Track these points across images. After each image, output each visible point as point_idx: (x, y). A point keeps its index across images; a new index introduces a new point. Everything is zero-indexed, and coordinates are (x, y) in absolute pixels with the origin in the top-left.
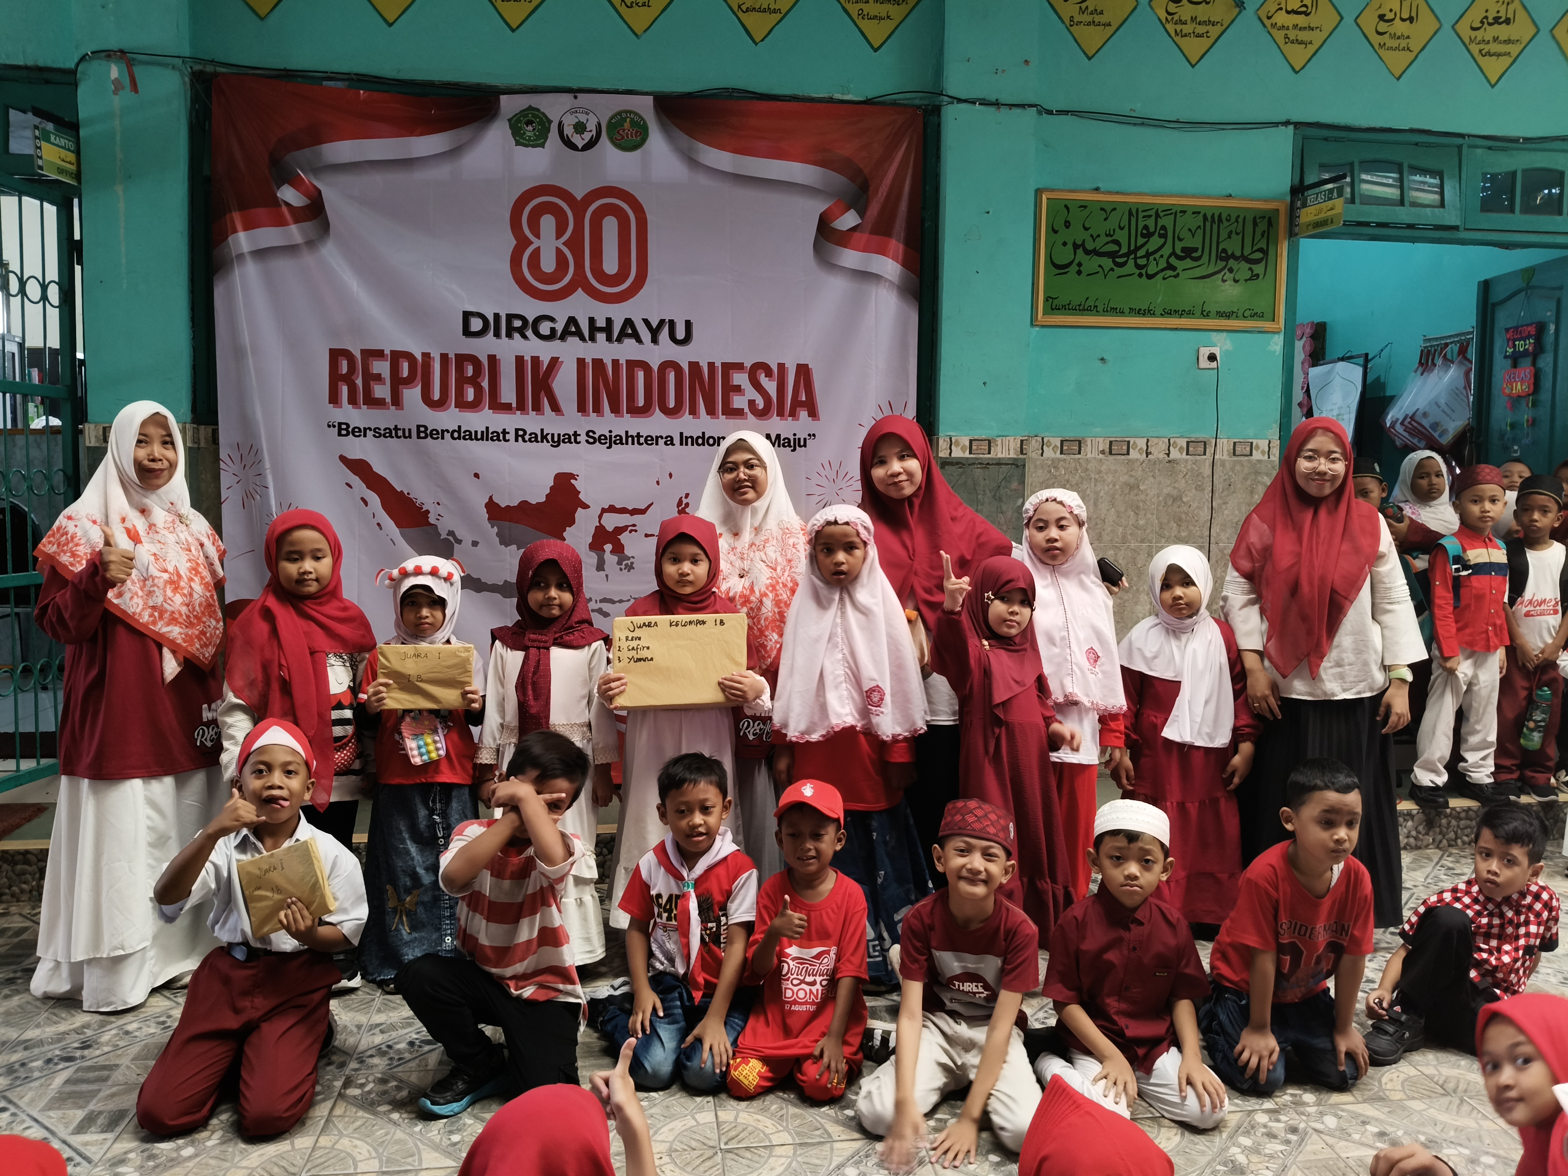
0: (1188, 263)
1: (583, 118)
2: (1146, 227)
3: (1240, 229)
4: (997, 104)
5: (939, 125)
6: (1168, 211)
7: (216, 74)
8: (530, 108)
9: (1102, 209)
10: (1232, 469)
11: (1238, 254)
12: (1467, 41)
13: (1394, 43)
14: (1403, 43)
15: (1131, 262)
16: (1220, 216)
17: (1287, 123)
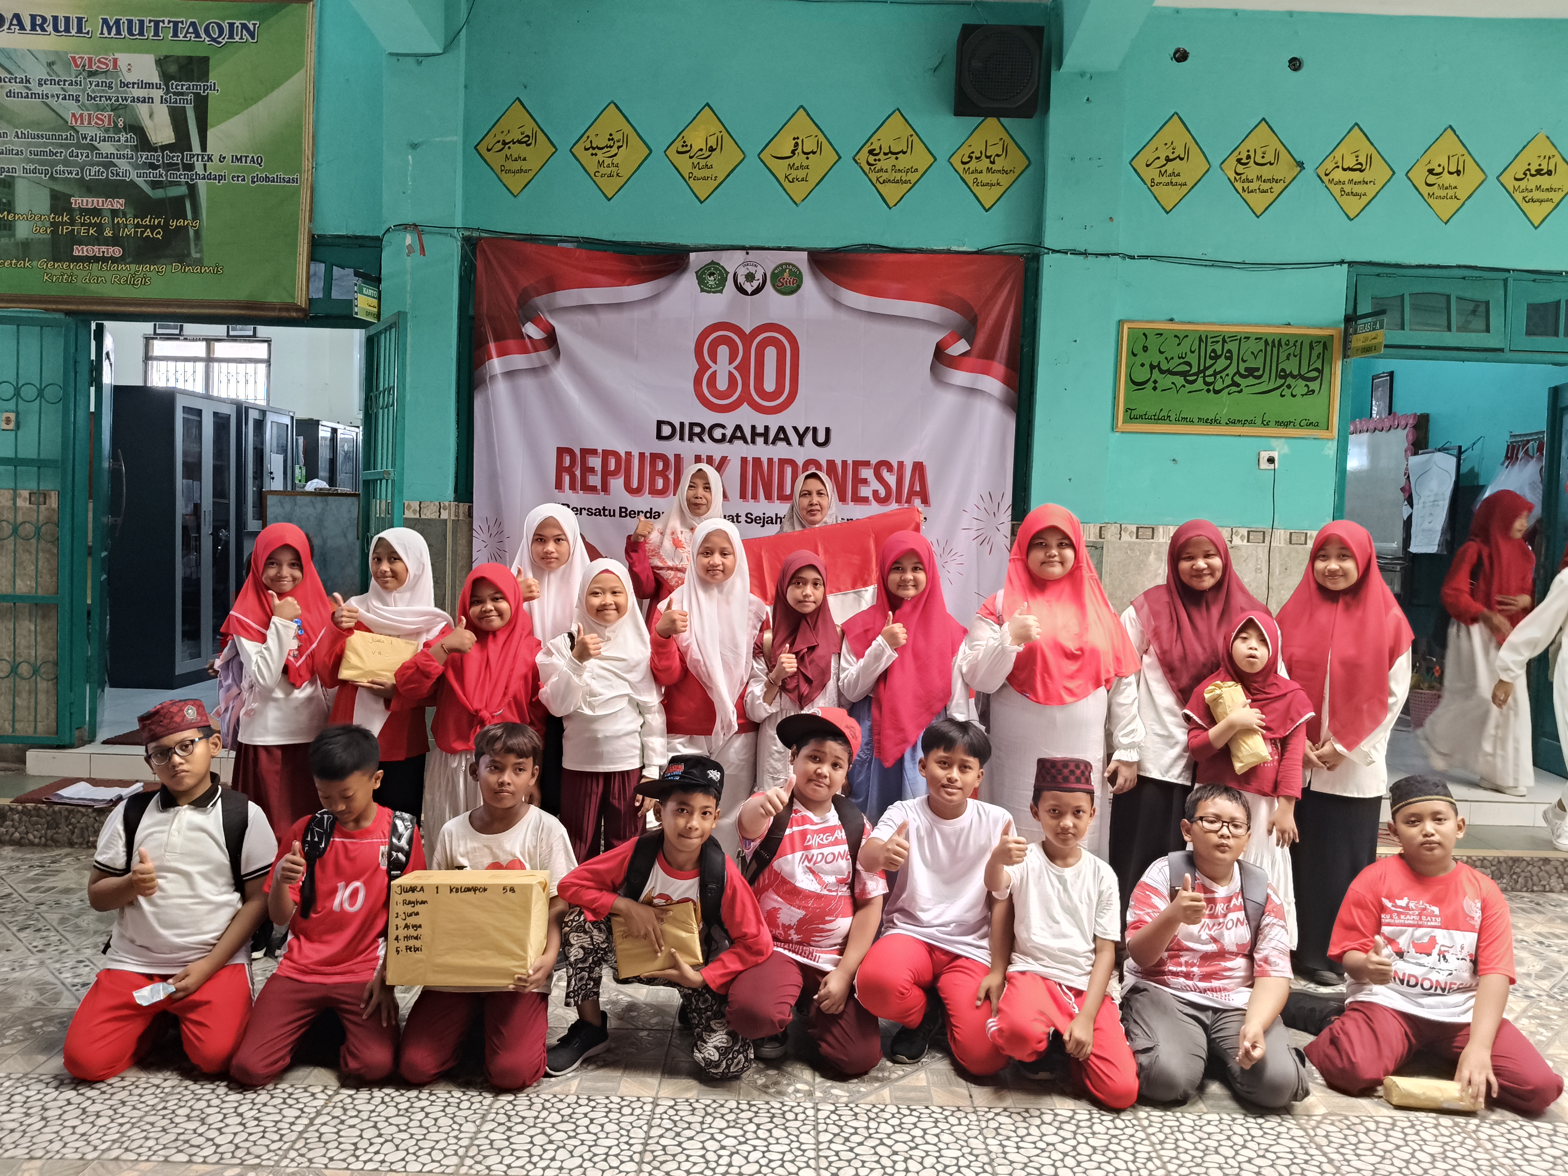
0: (1251, 381)
1: (752, 269)
2: (1214, 351)
3: (1297, 352)
4: (1085, 254)
5: (1038, 269)
6: (1233, 337)
7: (479, 239)
8: (713, 263)
9: (1176, 336)
10: (1289, 555)
11: (1296, 373)
12: (1511, 190)
13: (1443, 193)
14: (1451, 193)
15: (1200, 380)
16: (1280, 341)
17: (1342, 262)
